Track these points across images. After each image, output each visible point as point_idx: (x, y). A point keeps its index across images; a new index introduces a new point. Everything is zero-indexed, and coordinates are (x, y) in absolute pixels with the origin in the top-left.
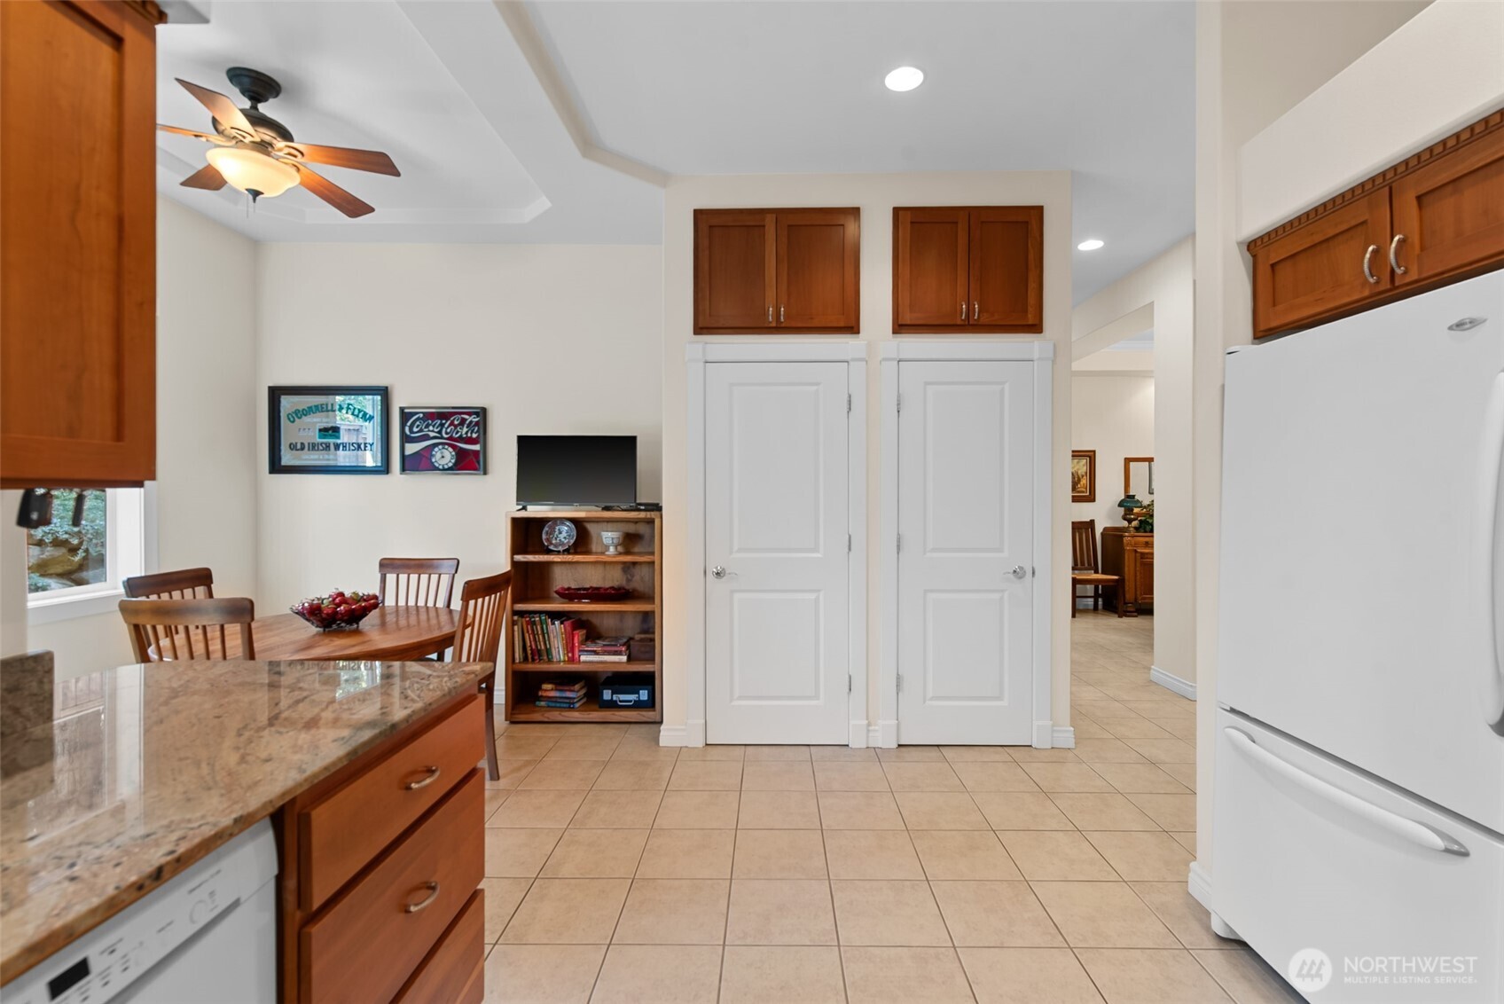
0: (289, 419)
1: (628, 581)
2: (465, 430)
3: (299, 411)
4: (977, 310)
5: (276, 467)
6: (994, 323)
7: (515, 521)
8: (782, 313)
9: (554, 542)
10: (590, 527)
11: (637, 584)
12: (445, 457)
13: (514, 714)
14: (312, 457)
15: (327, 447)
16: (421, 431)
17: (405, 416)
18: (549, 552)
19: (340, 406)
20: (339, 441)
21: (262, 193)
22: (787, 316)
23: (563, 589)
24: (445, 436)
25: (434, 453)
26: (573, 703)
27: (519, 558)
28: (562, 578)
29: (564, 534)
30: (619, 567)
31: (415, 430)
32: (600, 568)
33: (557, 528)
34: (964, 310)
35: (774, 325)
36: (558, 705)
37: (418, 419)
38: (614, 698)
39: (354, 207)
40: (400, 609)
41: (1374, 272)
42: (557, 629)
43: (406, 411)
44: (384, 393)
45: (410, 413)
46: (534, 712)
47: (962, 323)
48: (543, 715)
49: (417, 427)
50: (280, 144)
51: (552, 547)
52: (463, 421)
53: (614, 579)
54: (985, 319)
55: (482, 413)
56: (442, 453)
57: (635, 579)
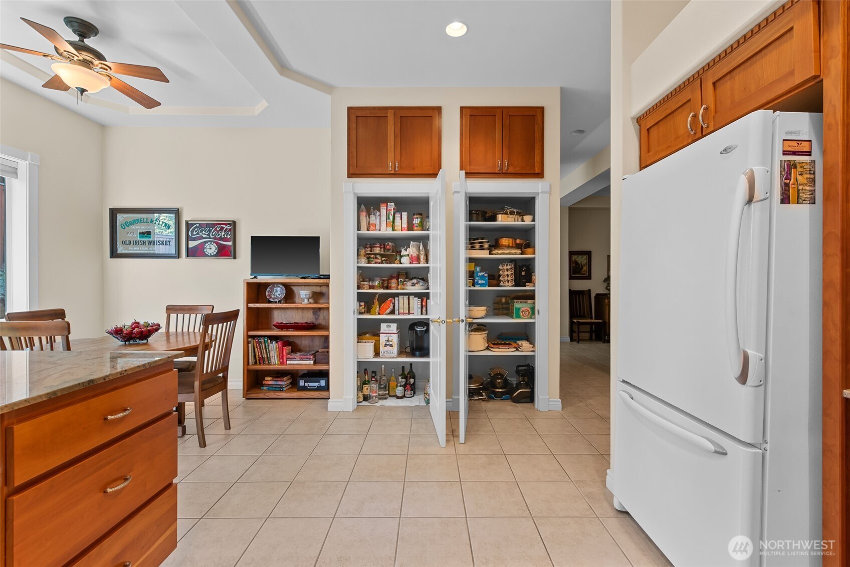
0: (122, 227)
1: (316, 319)
2: (223, 233)
3: (128, 223)
4: (506, 165)
5: (114, 254)
6: (516, 172)
7: (249, 285)
8: (397, 166)
9: (273, 297)
10: (294, 288)
11: (321, 321)
12: (212, 249)
13: (248, 394)
14: (135, 249)
15: (144, 243)
16: (198, 234)
17: (188, 225)
18: (270, 302)
19: (151, 219)
20: (151, 239)
21: (87, 91)
22: (400, 167)
23: (278, 323)
24: (212, 237)
25: (205, 246)
26: (283, 388)
27: (251, 305)
28: (279, 317)
29: (279, 292)
30: (311, 312)
31: (195, 233)
32: (300, 312)
33: (275, 289)
34: (499, 165)
35: (392, 172)
36: (274, 389)
37: (196, 227)
38: (306, 385)
39: (149, 103)
40: (178, 333)
41: (693, 128)
42: (274, 346)
43: (189, 222)
44: (177, 213)
45: (192, 223)
46: (261, 393)
47: (499, 172)
48: (264, 394)
49: (196, 232)
50: (96, 62)
51: (271, 300)
52: (222, 228)
53: (308, 317)
54: (511, 170)
55: (234, 224)
56: (210, 246)
57: (320, 318)
